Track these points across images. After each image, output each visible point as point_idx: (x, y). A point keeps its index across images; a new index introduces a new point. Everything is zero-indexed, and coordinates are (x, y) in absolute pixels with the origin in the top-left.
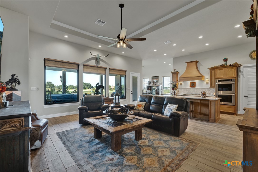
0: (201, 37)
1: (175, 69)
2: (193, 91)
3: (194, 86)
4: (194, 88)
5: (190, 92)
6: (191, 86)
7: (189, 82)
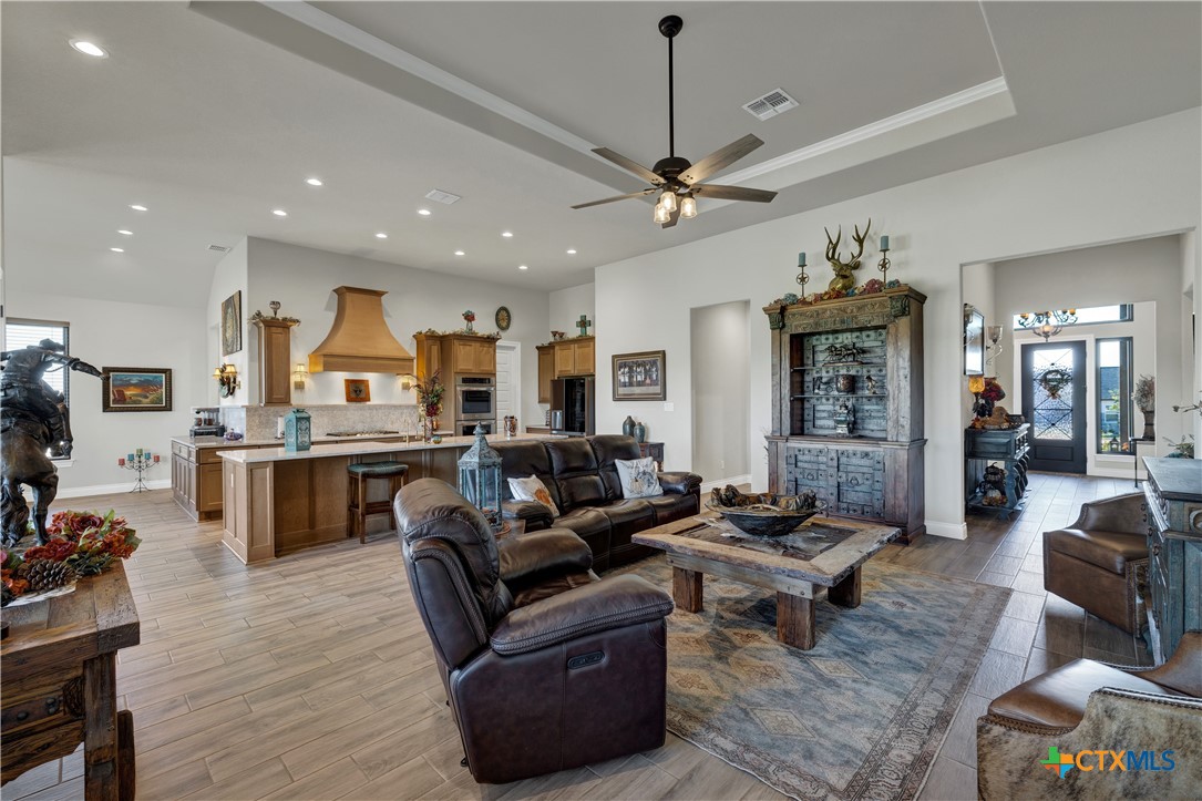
0: (507, 235)
1: (276, 305)
2: (355, 418)
3: (363, 395)
4: (361, 405)
5: (345, 423)
6: (353, 395)
7: (339, 378)
